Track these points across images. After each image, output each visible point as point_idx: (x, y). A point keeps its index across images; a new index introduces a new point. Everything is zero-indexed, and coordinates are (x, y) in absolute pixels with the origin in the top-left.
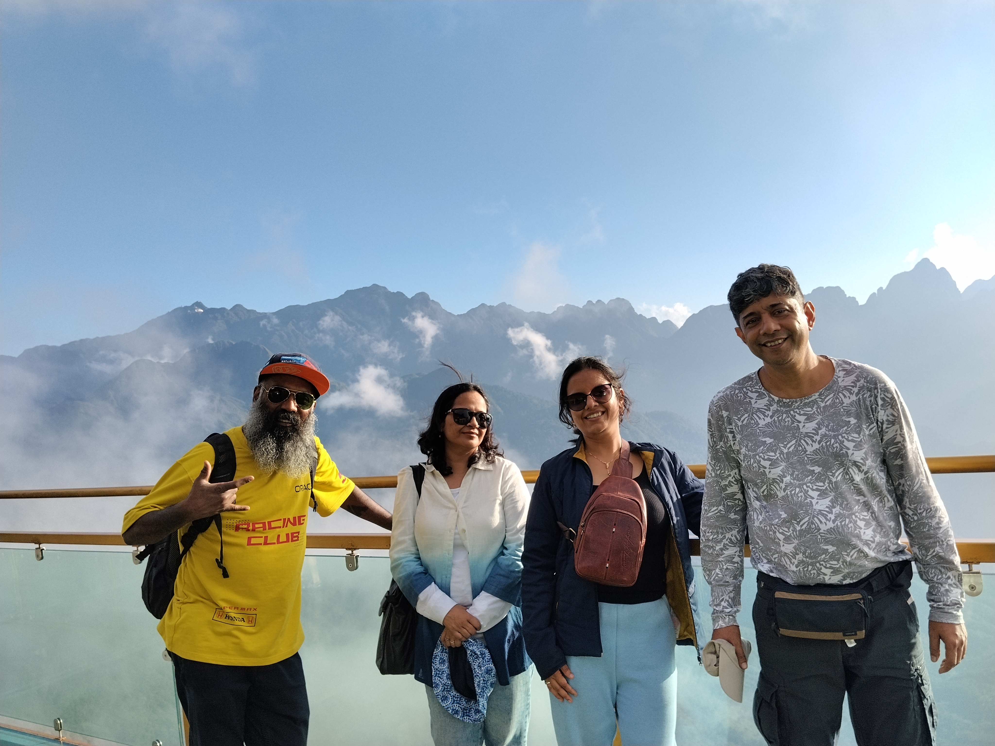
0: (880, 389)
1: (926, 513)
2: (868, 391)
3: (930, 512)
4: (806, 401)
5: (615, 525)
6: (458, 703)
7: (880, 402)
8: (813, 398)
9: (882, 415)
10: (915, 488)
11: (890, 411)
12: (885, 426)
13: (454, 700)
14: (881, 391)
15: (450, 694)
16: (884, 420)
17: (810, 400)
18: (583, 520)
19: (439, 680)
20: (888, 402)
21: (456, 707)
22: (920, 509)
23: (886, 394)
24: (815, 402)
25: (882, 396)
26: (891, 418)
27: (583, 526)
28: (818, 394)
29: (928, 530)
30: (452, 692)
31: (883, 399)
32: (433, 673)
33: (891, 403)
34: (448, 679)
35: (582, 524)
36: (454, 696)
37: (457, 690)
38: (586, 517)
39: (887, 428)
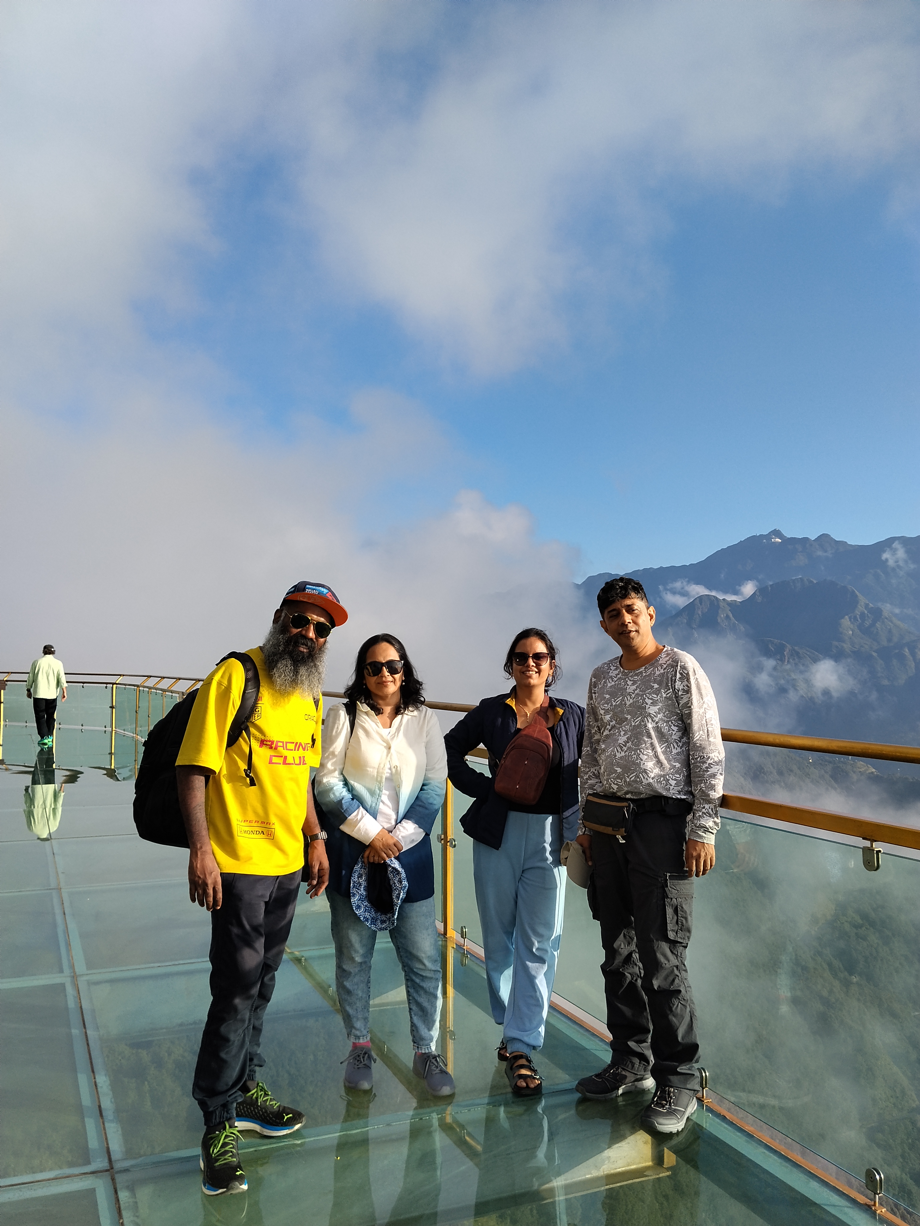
0: (680, 666)
1: (700, 759)
2: (672, 667)
3: (703, 758)
4: (637, 672)
5: (527, 759)
6: (369, 912)
7: (678, 675)
8: (641, 670)
9: (678, 685)
10: (695, 740)
11: (686, 683)
12: (680, 693)
13: (366, 909)
14: (681, 668)
15: (363, 904)
16: (680, 689)
17: (639, 671)
18: (505, 754)
19: (357, 891)
20: (685, 677)
21: (367, 915)
22: (696, 755)
23: (684, 670)
24: (641, 672)
25: (681, 671)
26: (686, 688)
27: (504, 758)
28: (644, 667)
29: (699, 771)
30: (365, 903)
31: (681, 674)
32: (352, 885)
33: (686, 677)
34: (364, 890)
35: (504, 756)
36: (366, 906)
37: (370, 901)
38: (508, 751)
39: (682, 695)
